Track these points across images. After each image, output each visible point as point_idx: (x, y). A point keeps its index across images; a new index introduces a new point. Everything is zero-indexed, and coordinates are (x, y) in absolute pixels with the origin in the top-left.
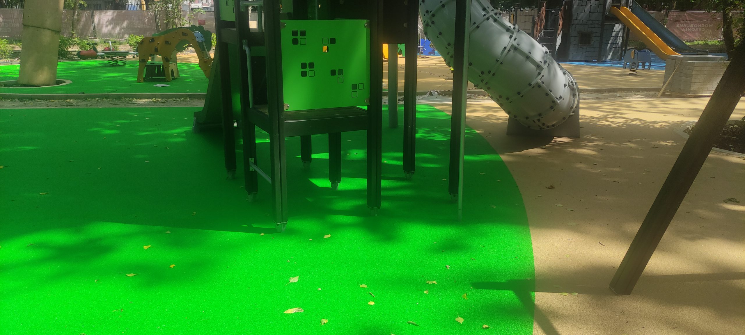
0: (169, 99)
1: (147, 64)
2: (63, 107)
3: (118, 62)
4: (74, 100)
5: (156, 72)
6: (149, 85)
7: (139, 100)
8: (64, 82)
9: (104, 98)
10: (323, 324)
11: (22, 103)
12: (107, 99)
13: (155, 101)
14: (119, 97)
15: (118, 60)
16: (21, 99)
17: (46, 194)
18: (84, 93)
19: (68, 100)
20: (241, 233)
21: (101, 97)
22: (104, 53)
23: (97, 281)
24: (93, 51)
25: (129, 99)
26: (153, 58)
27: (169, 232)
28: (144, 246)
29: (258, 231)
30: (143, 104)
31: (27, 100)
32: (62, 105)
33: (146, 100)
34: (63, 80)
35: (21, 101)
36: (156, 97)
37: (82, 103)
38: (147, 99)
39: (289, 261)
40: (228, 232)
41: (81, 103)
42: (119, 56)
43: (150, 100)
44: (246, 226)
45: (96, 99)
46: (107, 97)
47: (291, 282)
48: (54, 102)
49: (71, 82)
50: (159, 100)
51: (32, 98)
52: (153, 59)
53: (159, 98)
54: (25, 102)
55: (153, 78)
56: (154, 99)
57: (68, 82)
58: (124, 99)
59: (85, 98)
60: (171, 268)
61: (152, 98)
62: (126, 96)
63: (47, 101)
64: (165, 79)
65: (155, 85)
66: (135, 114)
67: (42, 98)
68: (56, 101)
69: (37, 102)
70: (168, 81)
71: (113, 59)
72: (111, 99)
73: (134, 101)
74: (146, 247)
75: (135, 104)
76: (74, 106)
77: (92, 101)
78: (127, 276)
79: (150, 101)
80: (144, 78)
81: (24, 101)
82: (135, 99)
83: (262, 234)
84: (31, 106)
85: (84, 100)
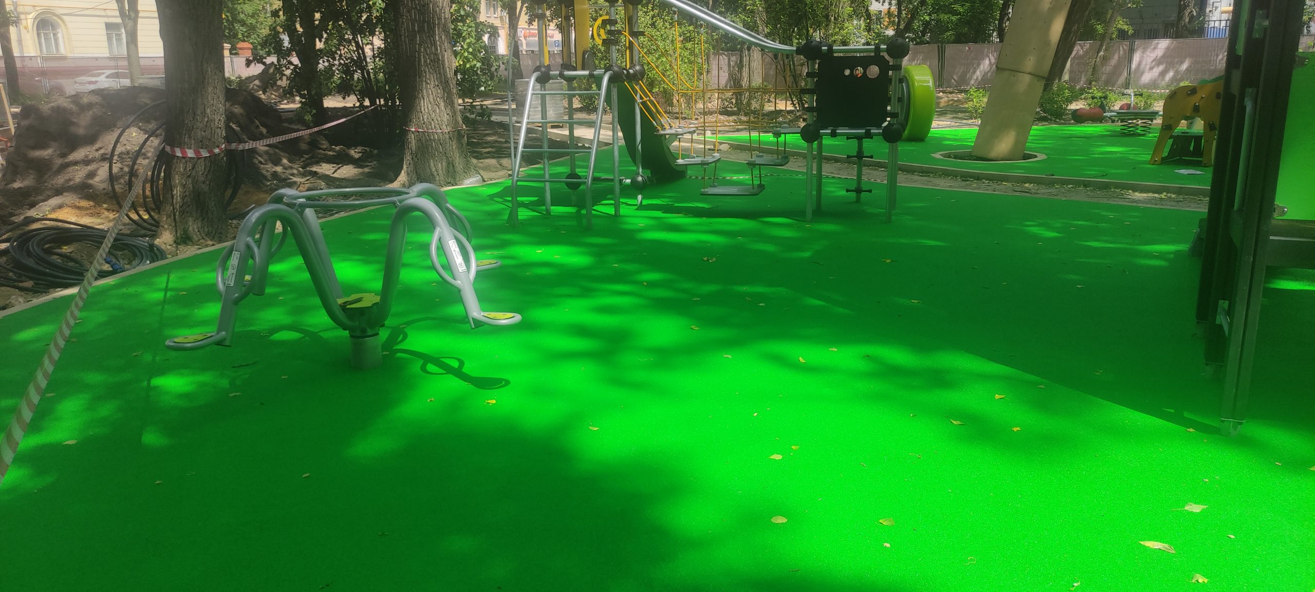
0: (1192, 197)
1: (1173, 134)
2: (1017, 194)
3: (1138, 129)
4: (1035, 185)
5: (1191, 148)
6: (1166, 169)
7: (1137, 194)
8: (1036, 156)
9: (1082, 186)
10: (1193, 581)
11: (964, 183)
12: (1086, 187)
13: (1164, 197)
14: (1105, 186)
15: (1138, 125)
16: (965, 177)
17: (918, 302)
18: (1053, 175)
19: (1027, 185)
20: (1155, 418)
21: (1077, 183)
22: (1116, 114)
23: (913, 416)
24: (1098, 110)
25: (1121, 191)
26: (1191, 123)
27: (1042, 387)
28: (997, 395)
29: (1187, 423)
30: (1139, 200)
31: (972, 179)
32: (1014, 191)
33: (1150, 195)
34: (1035, 154)
35: (963, 180)
36: (1168, 190)
37: (1046, 190)
38: (1154, 192)
39: (1207, 480)
40: (1134, 411)
41: (1043, 190)
42: (1141, 119)
43: (1156, 195)
44: (1172, 411)
45: (1069, 186)
46: (1086, 184)
47: (1186, 509)
48: (1006, 186)
49: (1046, 157)
50: (1173, 196)
51: (978, 178)
52: (1190, 126)
53: (1174, 194)
54: (968, 183)
55: (1183, 158)
56: (1165, 194)
57: (1041, 157)
58: (1112, 190)
59: (1051, 183)
60: (1013, 430)
61: (1160, 192)
62: (1117, 186)
63: (997, 183)
64: (1201, 161)
65: (1176, 171)
66: (1111, 214)
67: (991, 178)
68: (1009, 185)
69: (984, 183)
70: (1206, 165)
71: (1130, 123)
72: (1092, 188)
73: (1127, 194)
74: (997, 396)
75: (1126, 200)
76: (1031, 193)
77: (1062, 188)
78: (951, 422)
79: (1155, 197)
80: (1163, 159)
81: (968, 181)
82: (1131, 191)
83: (1191, 430)
84: (975, 188)
85: (1050, 186)
